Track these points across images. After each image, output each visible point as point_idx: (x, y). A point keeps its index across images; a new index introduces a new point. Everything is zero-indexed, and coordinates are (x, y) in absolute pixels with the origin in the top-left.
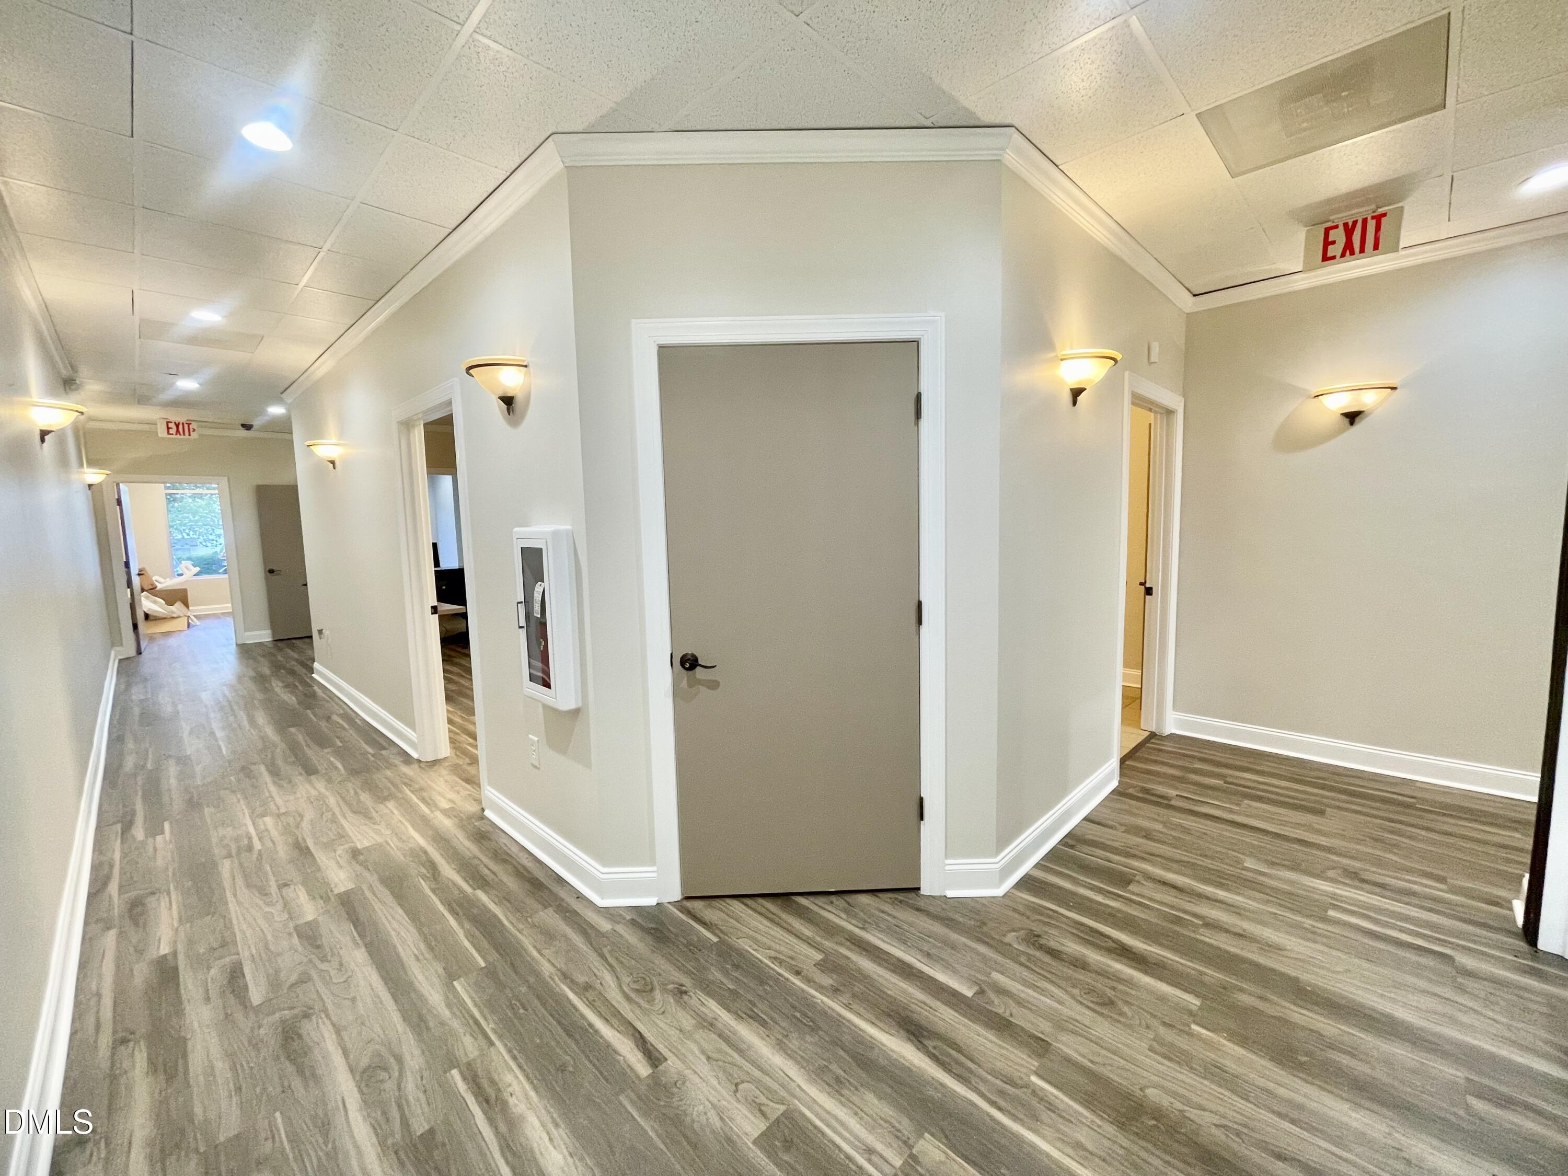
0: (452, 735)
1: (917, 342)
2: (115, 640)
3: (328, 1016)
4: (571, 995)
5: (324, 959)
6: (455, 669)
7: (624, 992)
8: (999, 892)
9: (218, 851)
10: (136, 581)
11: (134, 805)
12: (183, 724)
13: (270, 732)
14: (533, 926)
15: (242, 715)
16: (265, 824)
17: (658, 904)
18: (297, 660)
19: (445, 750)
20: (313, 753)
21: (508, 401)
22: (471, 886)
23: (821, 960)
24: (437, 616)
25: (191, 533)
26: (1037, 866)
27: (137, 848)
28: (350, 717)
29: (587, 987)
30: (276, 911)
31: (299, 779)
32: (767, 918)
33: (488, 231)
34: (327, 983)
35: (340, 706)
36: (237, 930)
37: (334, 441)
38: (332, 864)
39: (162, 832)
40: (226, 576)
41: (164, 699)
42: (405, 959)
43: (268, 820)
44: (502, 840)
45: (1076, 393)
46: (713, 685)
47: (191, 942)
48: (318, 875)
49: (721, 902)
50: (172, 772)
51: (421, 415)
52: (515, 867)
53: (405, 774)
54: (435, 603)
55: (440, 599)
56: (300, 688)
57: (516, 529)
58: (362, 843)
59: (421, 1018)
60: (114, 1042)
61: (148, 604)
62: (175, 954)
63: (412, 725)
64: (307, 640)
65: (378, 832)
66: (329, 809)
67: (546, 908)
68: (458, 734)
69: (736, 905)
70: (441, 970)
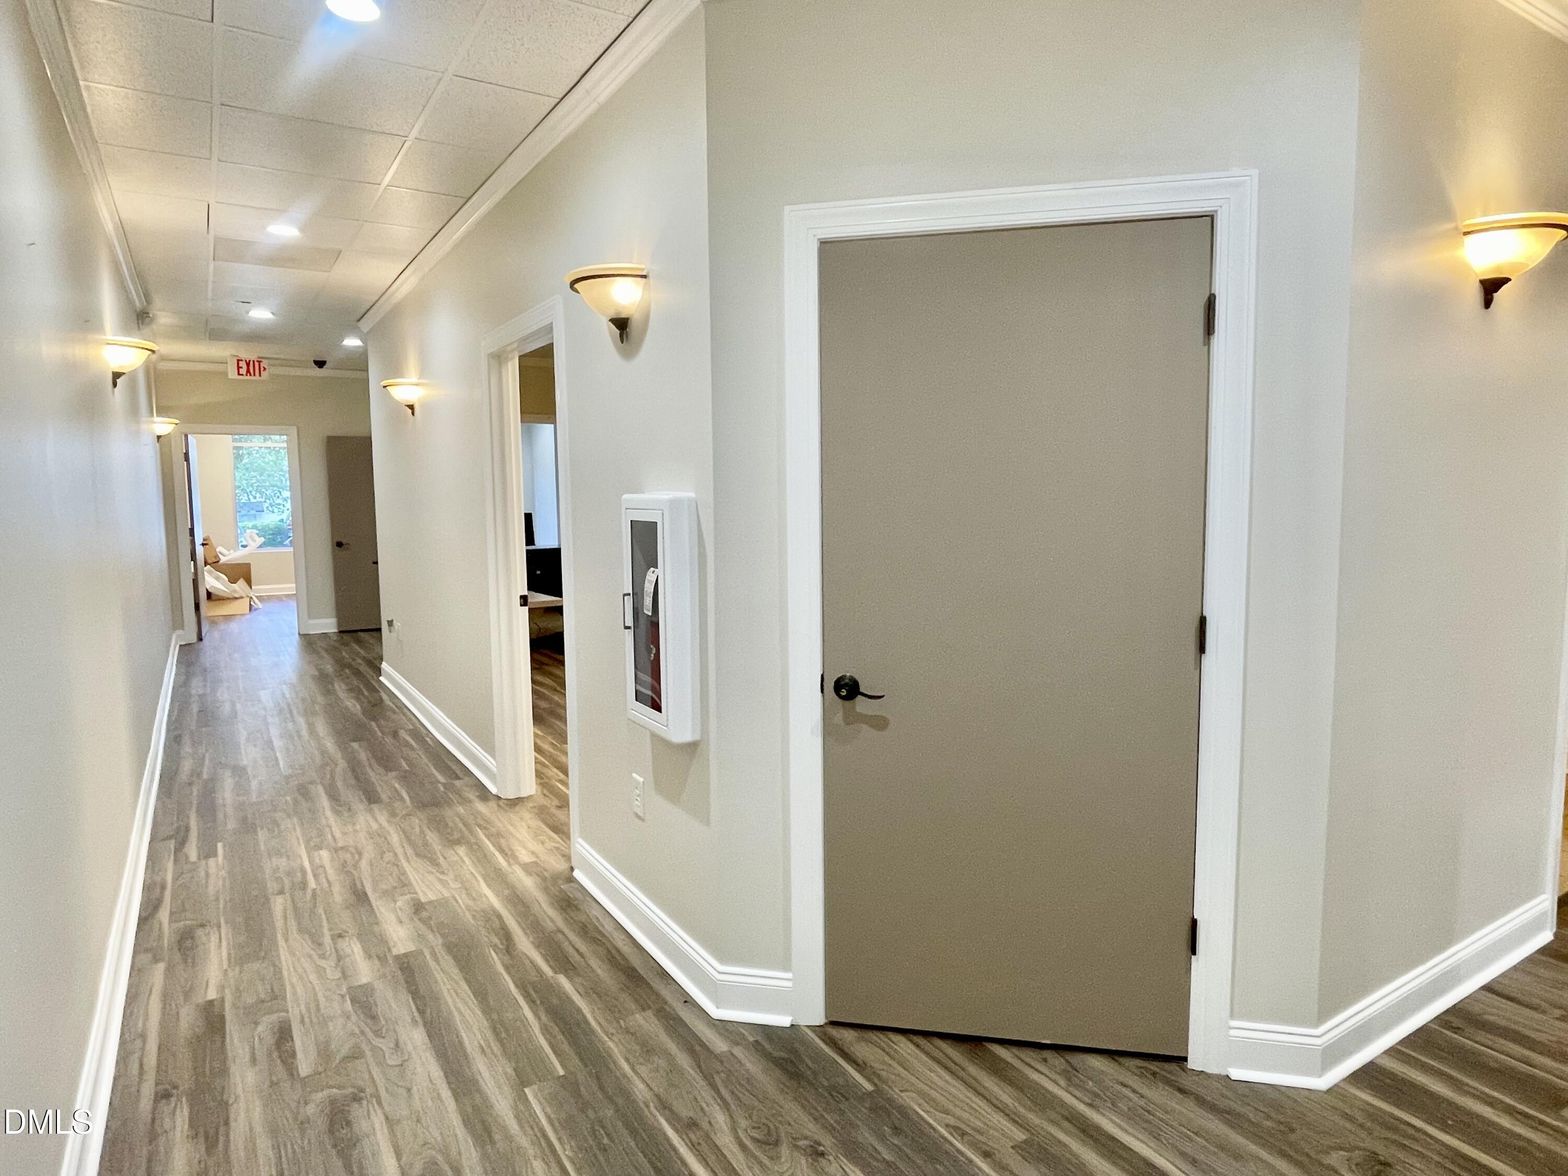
0: (539, 767)
1: (1211, 218)
2: (177, 623)
3: (380, 1103)
4: (670, 1132)
5: (378, 1034)
6: (548, 681)
7: (737, 1138)
8: (1322, 1083)
9: (272, 886)
10: (200, 550)
11: (188, 817)
12: (240, 726)
13: (330, 745)
14: (627, 1031)
15: (301, 721)
16: (321, 859)
17: (792, 1025)
18: (364, 659)
19: (529, 787)
20: (374, 775)
21: (621, 324)
22: (551, 967)
23: (1025, 1142)
24: (526, 608)
25: (258, 495)
26: (1392, 1052)
27: (190, 871)
28: (420, 734)
29: (692, 1125)
30: (328, 965)
31: (360, 806)
32: (946, 1068)
33: (602, 99)
34: (381, 1063)
35: (410, 720)
36: (287, 983)
37: (414, 380)
38: (392, 917)
39: (216, 855)
40: (291, 549)
41: (223, 694)
42: (469, 1050)
43: (324, 854)
44: (594, 912)
45: (1491, 287)
46: (880, 723)
47: (238, 992)
48: (376, 929)
49: (882, 1036)
50: (228, 783)
51: (516, 345)
52: (609, 951)
53: (480, 813)
54: (526, 592)
55: (529, 589)
56: (366, 693)
57: (626, 496)
58: (427, 894)
59: (488, 1130)
60: (156, 1094)
61: (212, 581)
62: (223, 1000)
63: (490, 749)
64: (374, 634)
65: (444, 883)
66: (391, 849)
67: (644, 1010)
68: (546, 766)
69: (904, 1046)
70: (510, 1071)
